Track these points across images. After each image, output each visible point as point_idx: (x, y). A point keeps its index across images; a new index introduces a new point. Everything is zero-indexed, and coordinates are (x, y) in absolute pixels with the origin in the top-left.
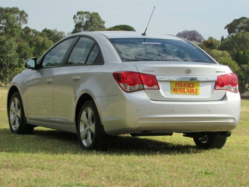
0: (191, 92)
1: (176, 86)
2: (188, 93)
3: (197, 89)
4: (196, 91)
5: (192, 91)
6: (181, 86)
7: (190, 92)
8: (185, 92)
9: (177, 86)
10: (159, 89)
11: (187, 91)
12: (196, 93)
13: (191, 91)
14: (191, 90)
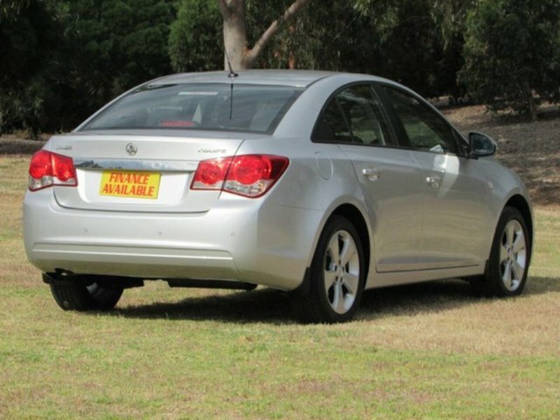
0: (139, 192)
1: (110, 181)
2: (132, 194)
3: (153, 187)
4: (150, 191)
5: (141, 190)
6: (122, 181)
7: (137, 194)
8: (125, 193)
9: (113, 180)
10: (76, 185)
11: (131, 191)
12: (149, 194)
13: (138, 190)
14: (140, 188)
